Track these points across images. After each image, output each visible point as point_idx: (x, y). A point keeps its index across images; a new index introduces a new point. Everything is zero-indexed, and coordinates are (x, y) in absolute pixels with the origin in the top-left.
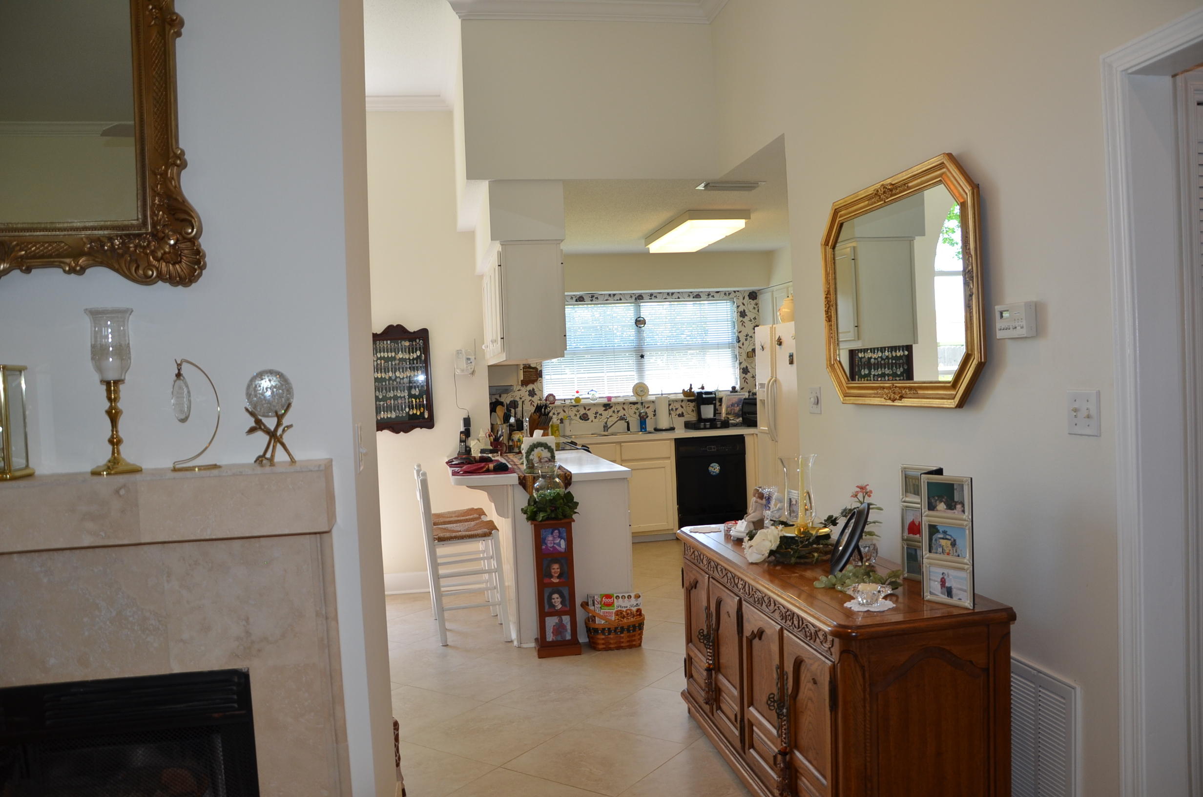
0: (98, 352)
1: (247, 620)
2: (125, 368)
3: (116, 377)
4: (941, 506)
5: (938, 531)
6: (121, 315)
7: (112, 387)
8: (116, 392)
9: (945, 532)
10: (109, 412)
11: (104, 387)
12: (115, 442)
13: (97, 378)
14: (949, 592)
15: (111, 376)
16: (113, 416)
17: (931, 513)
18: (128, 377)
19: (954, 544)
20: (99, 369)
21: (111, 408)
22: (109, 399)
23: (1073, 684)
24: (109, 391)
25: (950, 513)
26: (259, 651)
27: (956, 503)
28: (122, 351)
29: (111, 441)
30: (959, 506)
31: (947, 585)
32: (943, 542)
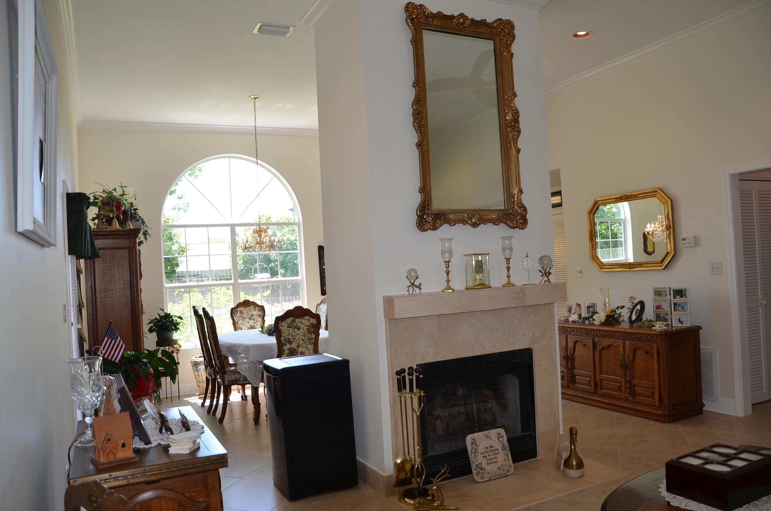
0: (504, 249)
1: (534, 332)
2: (511, 254)
3: (509, 257)
4: (678, 297)
5: (677, 305)
6: (510, 238)
7: (508, 260)
8: (509, 261)
9: (680, 305)
10: (507, 268)
11: (505, 260)
12: (509, 277)
13: (503, 257)
14: (682, 323)
15: (508, 257)
16: (508, 269)
17: (675, 299)
18: (512, 257)
19: (683, 308)
20: (504, 255)
21: (508, 266)
22: (507, 264)
23: (714, 348)
24: (507, 261)
25: (681, 299)
26: (537, 341)
27: (683, 295)
28: (511, 249)
29: (507, 277)
30: (684, 296)
31: (681, 320)
32: (679, 308)
